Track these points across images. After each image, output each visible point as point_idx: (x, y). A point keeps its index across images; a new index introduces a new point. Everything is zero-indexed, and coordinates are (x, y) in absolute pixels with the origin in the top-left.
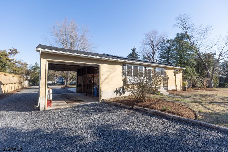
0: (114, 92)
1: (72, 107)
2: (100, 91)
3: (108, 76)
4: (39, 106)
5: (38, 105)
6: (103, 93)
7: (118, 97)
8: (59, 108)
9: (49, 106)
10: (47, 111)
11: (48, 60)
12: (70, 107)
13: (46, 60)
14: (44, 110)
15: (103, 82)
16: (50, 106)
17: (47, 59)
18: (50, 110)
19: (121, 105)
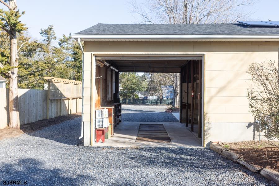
0: (248, 127)
1: (136, 149)
2: (204, 120)
3: (229, 83)
4: (83, 138)
5: (80, 135)
6: (212, 125)
7: (260, 142)
8: (113, 146)
9: (100, 140)
10: (93, 147)
11: (94, 55)
12: (133, 148)
13: (91, 54)
14: (90, 146)
15: (211, 98)
16: (102, 140)
17: (93, 53)
18: (99, 147)
19: (238, 161)
